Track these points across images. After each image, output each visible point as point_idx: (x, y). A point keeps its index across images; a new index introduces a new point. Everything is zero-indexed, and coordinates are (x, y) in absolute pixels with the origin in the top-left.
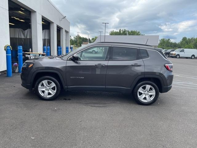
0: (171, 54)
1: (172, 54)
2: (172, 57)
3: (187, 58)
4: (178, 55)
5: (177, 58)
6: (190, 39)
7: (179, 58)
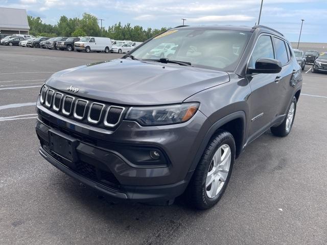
0: (76, 46)
1: (79, 46)
2: (79, 51)
3: (98, 52)
4: (88, 47)
5: (87, 52)
6: (73, 19)
7: (89, 52)
